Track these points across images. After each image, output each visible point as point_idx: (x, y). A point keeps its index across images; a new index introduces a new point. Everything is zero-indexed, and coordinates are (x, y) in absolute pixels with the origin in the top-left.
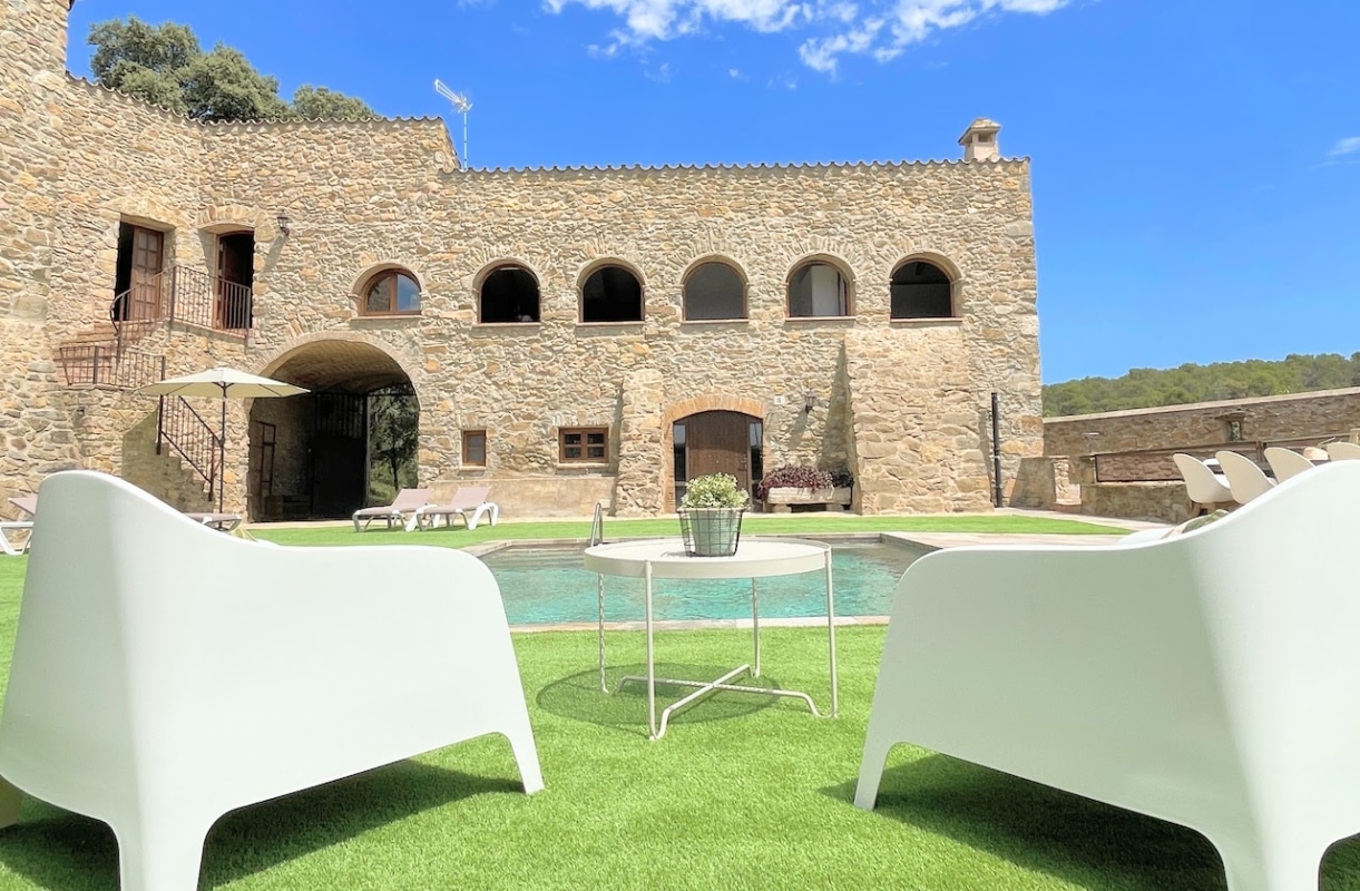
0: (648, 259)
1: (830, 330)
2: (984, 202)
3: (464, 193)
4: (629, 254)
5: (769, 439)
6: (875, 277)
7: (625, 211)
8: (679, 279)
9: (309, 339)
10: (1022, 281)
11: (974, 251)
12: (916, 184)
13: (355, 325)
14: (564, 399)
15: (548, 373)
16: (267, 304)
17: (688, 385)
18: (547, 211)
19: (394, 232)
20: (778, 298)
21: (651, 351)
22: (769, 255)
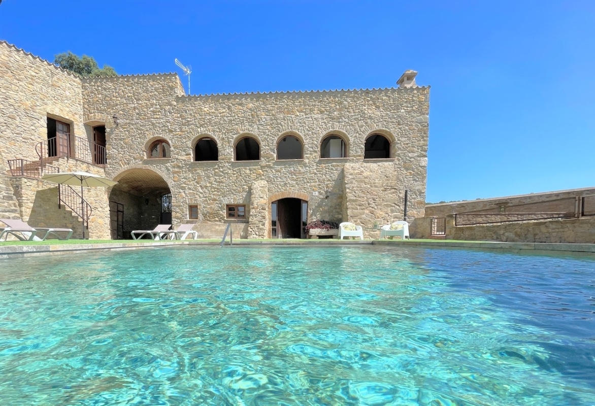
0: (262, 133)
1: (338, 164)
2: (407, 107)
3: (187, 106)
4: (254, 131)
5: (310, 210)
6: (359, 141)
7: (253, 113)
8: (275, 142)
9: (128, 168)
10: (422, 142)
11: (402, 129)
12: (378, 99)
13: (145, 162)
14: (228, 193)
15: (222, 182)
16: (111, 154)
17: (278, 187)
18: (220, 113)
19: (159, 123)
20: (316, 150)
21: (262, 173)
22: (313, 131)
